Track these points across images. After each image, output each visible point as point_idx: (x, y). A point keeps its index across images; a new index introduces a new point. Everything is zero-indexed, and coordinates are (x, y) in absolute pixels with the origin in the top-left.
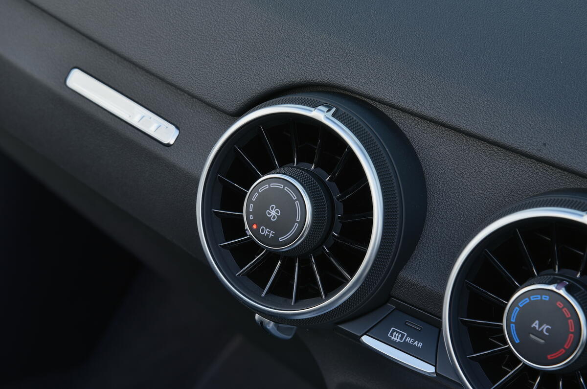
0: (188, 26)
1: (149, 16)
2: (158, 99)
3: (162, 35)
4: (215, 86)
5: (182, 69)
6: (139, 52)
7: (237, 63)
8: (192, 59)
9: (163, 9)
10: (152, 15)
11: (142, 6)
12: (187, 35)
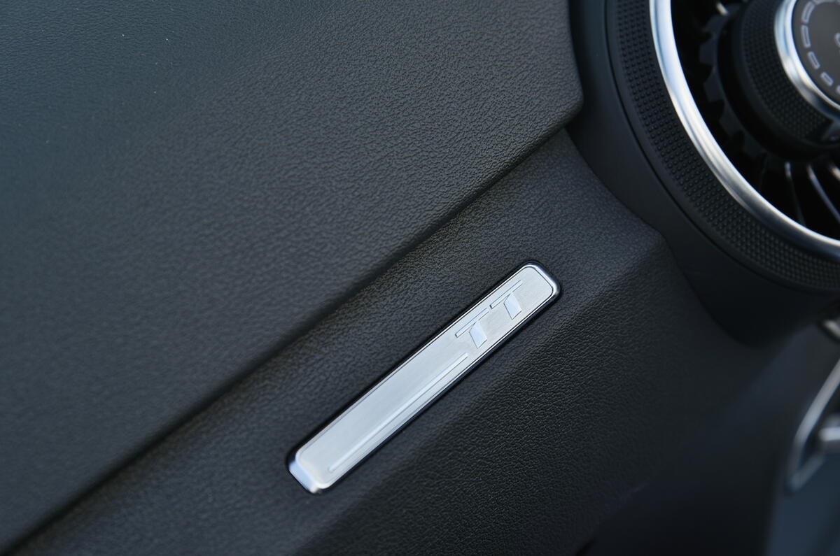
0: (386, 95)
1: (323, 166)
2: (451, 280)
3: (378, 157)
4: (527, 99)
5: (467, 148)
6: (390, 224)
7: (500, 36)
8: (456, 118)
9: (323, 131)
10: (324, 160)
11: (291, 173)
12: (402, 105)
